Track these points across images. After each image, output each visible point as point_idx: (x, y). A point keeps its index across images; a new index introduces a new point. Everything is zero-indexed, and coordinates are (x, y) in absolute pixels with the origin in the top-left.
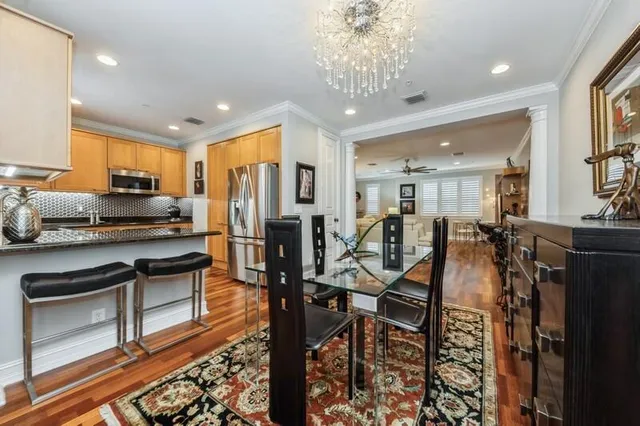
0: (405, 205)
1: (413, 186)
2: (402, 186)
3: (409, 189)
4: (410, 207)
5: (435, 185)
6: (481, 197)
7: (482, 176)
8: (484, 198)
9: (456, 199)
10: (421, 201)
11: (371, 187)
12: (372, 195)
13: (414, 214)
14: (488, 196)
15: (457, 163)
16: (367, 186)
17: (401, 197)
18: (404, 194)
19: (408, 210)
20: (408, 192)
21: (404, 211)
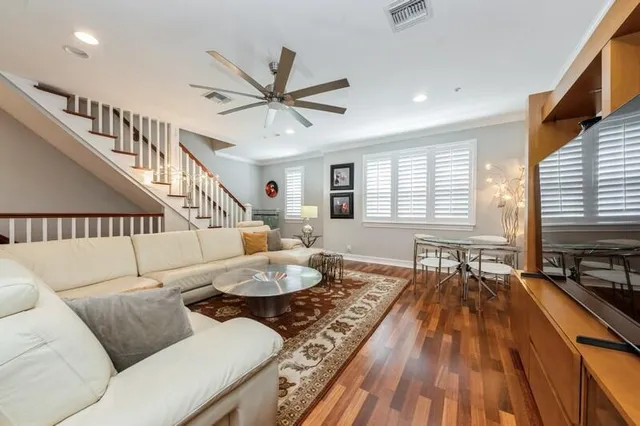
0: (337, 201)
1: (351, 166)
2: (333, 168)
3: (344, 173)
4: (345, 206)
5: (387, 164)
6: (474, 184)
7: (475, 140)
8: (481, 186)
9: (425, 189)
10: (364, 195)
11: (291, 172)
12: (293, 185)
13: (352, 218)
14: (489, 180)
15: (420, 98)
16: (287, 170)
17: (333, 188)
18: (337, 181)
19: (343, 212)
20: (343, 179)
21: (336, 213)
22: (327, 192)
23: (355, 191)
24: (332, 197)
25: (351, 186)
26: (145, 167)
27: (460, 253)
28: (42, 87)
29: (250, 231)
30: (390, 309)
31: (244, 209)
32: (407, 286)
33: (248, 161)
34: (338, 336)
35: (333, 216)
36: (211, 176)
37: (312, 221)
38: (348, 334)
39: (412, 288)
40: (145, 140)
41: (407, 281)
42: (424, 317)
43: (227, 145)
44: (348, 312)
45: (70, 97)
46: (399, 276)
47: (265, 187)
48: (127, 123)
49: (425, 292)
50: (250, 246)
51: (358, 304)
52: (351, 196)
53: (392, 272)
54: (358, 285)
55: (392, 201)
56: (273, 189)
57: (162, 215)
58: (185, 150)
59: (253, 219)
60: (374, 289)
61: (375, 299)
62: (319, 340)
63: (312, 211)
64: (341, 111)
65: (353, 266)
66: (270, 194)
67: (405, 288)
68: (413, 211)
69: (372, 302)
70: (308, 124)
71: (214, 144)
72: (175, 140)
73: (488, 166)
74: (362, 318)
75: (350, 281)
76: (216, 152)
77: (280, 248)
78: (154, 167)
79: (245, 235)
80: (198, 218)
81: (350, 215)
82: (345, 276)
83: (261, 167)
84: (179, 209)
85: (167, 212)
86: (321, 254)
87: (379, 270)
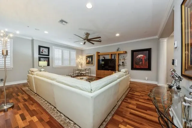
0: (42, 60)
2: (40, 47)
9: (69, 59)
18: (42, 52)
20: (45, 52)
22: (37, 55)
23: (50, 57)
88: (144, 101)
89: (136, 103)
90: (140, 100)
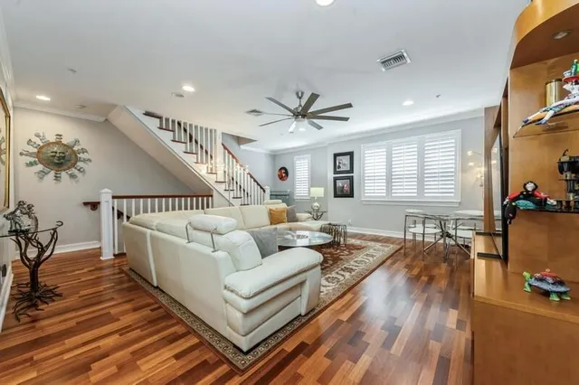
0: (339, 184)
1: (351, 154)
2: (336, 156)
3: (346, 160)
4: (346, 187)
5: (383, 152)
6: (459, 167)
7: (459, 130)
8: (464, 169)
9: (415, 172)
10: (362, 178)
11: (299, 159)
12: (301, 170)
13: (353, 197)
14: (471, 164)
15: (408, 103)
16: (296, 157)
17: (335, 172)
18: (339, 167)
19: (345, 191)
20: (344, 165)
21: (338, 193)
22: (331, 175)
23: (355, 175)
24: (335, 179)
25: (351, 170)
26: (202, 162)
27: (442, 223)
28: (147, 114)
29: (273, 207)
30: (384, 262)
31: (264, 191)
32: (400, 249)
33: (264, 151)
34: (347, 275)
35: (336, 196)
36: (241, 166)
37: (319, 199)
38: (353, 273)
39: (402, 251)
40: (196, 142)
41: (399, 247)
42: (409, 267)
43: (250, 141)
44: (352, 263)
45: (160, 118)
46: (393, 243)
47: (277, 173)
48: (185, 130)
49: (413, 253)
50: (274, 218)
51: (359, 259)
52: (351, 179)
53: (387, 240)
54: (359, 248)
55: (387, 183)
56: (284, 173)
57: (212, 196)
58: (225, 148)
59: (271, 199)
60: (371, 250)
61: (372, 256)
62: (334, 275)
63: (318, 192)
64: (346, 119)
65: (355, 236)
66: (281, 178)
67: (397, 251)
68: (406, 190)
69: (371, 259)
70: (320, 128)
71: (240, 140)
72: (219, 141)
73: (470, 153)
74: (362, 266)
75: (352, 245)
76: (241, 146)
77: (296, 220)
78: (207, 162)
79: (270, 210)
80: (234, 198)
81: (351, 195)
82: (348, 243)
83: (274, 156)
84: (222, 192)
85: (215, 194)
86: (330, 224)
87: (376, 239)
88: (101, 343)
89: (119, 320)
90: (116, 336)
